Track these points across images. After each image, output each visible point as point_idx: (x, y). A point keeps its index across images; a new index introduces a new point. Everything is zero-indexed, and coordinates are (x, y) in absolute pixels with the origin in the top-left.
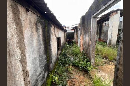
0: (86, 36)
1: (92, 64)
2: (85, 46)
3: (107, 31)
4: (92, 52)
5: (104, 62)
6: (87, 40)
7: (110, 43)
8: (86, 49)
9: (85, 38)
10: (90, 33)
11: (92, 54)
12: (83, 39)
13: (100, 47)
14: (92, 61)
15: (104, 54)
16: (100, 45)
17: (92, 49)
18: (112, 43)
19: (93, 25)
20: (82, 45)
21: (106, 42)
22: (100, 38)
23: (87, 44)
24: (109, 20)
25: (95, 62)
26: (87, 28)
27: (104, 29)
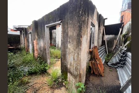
0: (41, 41)
1: (49, 64)
2: (40, 51)
3: (56, 37)
4: (47, 54)
5: (56, 60)
6: (43, 45)
7: (58, 47)
8: (42, 53)
9: (40, 42)
10: (44, 38)
11: (48, 56)
12: (37, 44)
13: (52, 50)
14: (49, 61)
15: (55, 55)
16: (52, 48)
17: (47, 52)
18: (59, 47)
19: (46, 33)
20: (37, 50)
21: (56, 46)
22: (51, 43)
23: (42, 49)
24: (56, 29)
25: (50, 62)
26: (41, 34)
27: (54, 35)
